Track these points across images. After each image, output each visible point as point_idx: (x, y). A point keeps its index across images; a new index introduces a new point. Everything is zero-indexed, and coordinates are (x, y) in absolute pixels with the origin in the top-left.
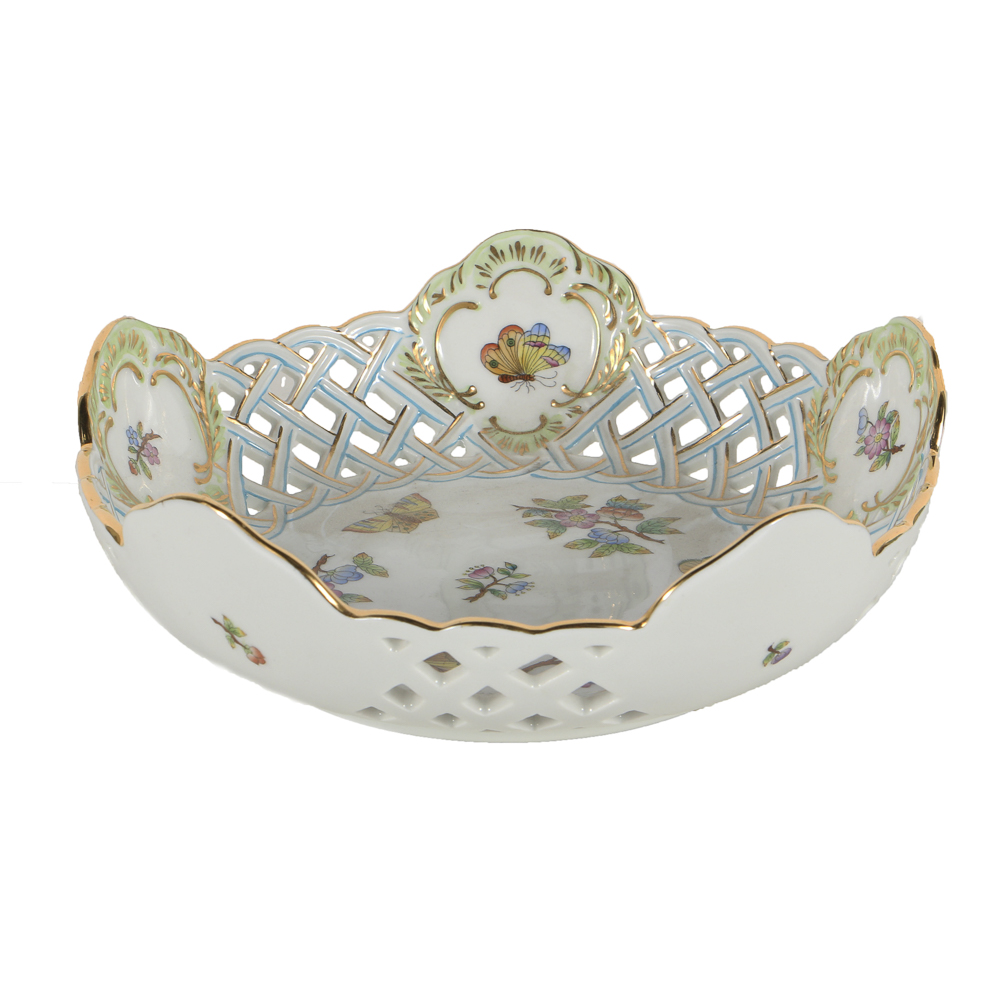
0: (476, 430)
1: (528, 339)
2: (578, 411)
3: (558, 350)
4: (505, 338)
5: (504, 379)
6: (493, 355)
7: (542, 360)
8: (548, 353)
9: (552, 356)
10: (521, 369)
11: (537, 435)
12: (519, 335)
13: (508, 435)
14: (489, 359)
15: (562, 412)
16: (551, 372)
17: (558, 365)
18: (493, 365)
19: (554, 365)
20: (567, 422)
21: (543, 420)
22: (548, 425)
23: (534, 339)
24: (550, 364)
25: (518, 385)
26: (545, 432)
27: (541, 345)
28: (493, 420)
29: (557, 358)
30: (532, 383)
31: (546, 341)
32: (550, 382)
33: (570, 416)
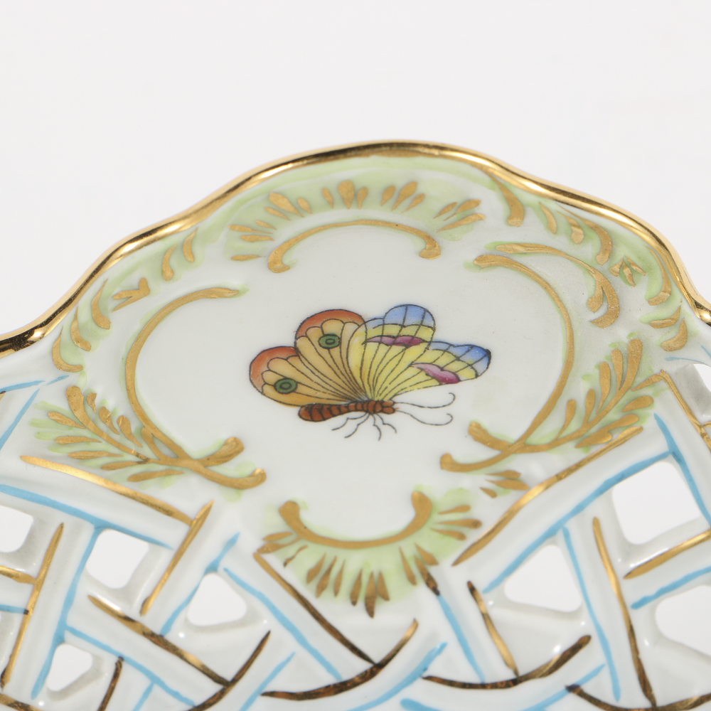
0: (251, 542)
1: (373, 333)
2: (512, 481)
3: (458, 352)
4: (315, 334)
5: (315, 413)
6: (283, 368)
7: (413, 370)
8: (430, 356)
9: (442, 362)
10: (357, 388)
11: (408, 547)
12: (350, 328)
13: (331, 552)
14: (272, 378)
15: (472, 483)
16: (440, 393)
17: (456, 380)
18: (285, 387)
19: (443, 381)
20: (488, 511)
21: (422, 504)
22: (436, 518)
23: (393, 331)
24: (434, 377)
25: (351, 425)
26: (428, 540)
27: (412, 342)
28: (290, 511)
29: (455, 366)
30: (388, 418)
31: (425, 334)
32: (440, 416)
33: (492, 494)
